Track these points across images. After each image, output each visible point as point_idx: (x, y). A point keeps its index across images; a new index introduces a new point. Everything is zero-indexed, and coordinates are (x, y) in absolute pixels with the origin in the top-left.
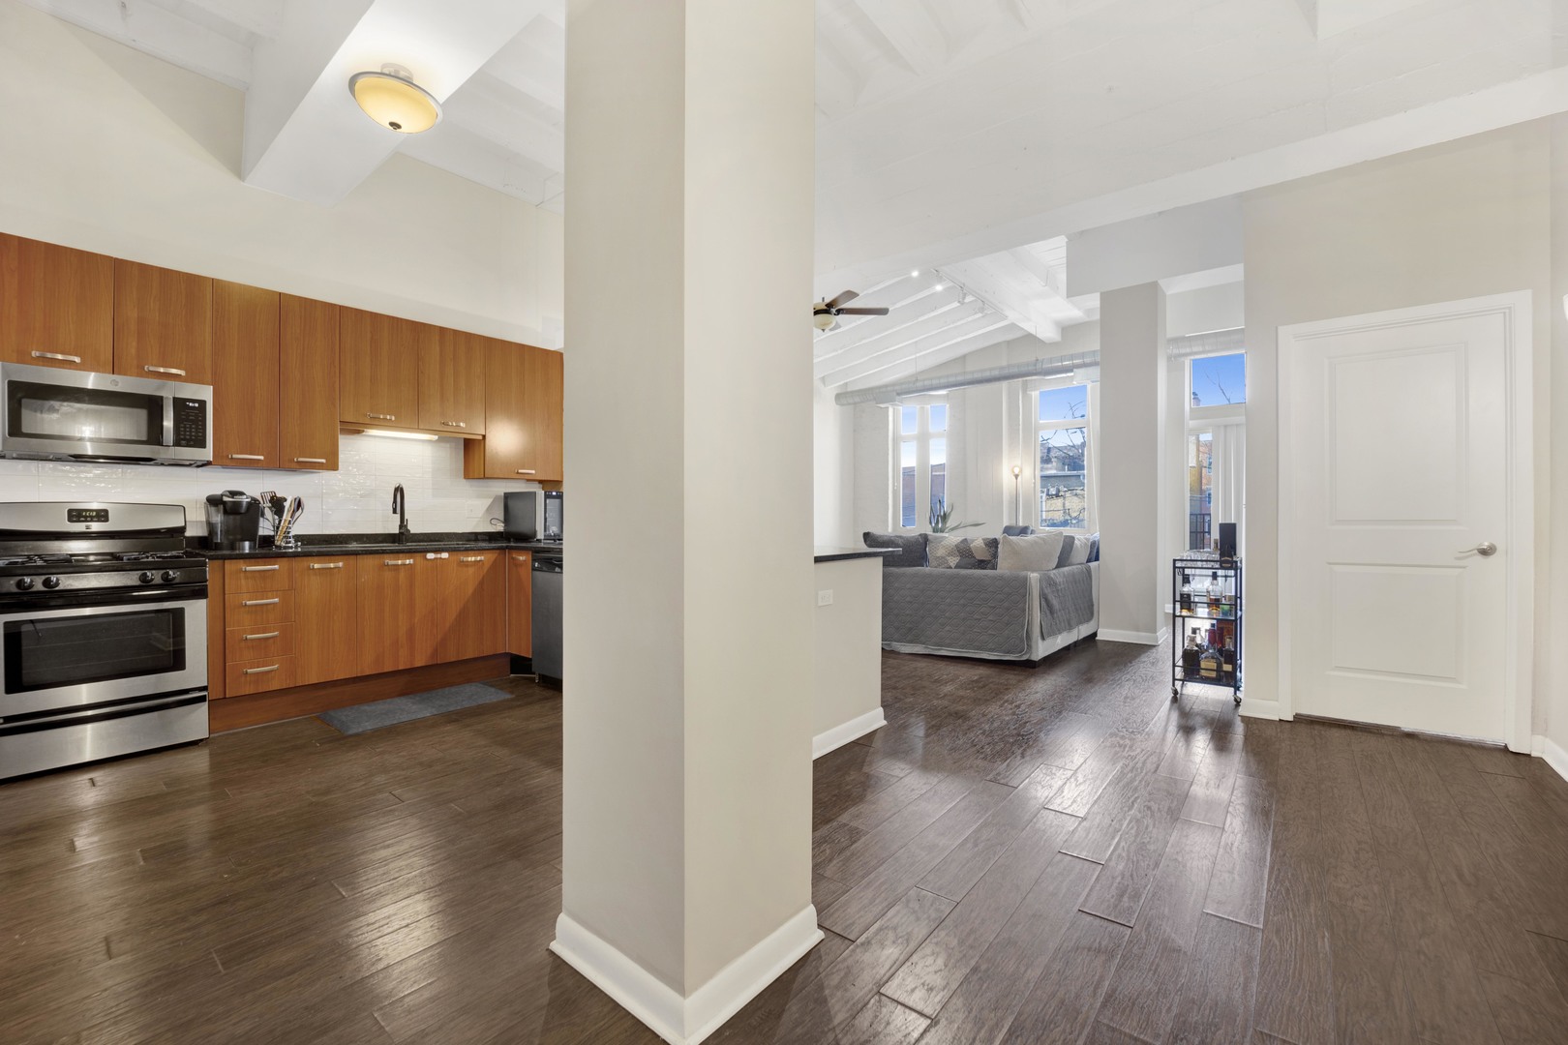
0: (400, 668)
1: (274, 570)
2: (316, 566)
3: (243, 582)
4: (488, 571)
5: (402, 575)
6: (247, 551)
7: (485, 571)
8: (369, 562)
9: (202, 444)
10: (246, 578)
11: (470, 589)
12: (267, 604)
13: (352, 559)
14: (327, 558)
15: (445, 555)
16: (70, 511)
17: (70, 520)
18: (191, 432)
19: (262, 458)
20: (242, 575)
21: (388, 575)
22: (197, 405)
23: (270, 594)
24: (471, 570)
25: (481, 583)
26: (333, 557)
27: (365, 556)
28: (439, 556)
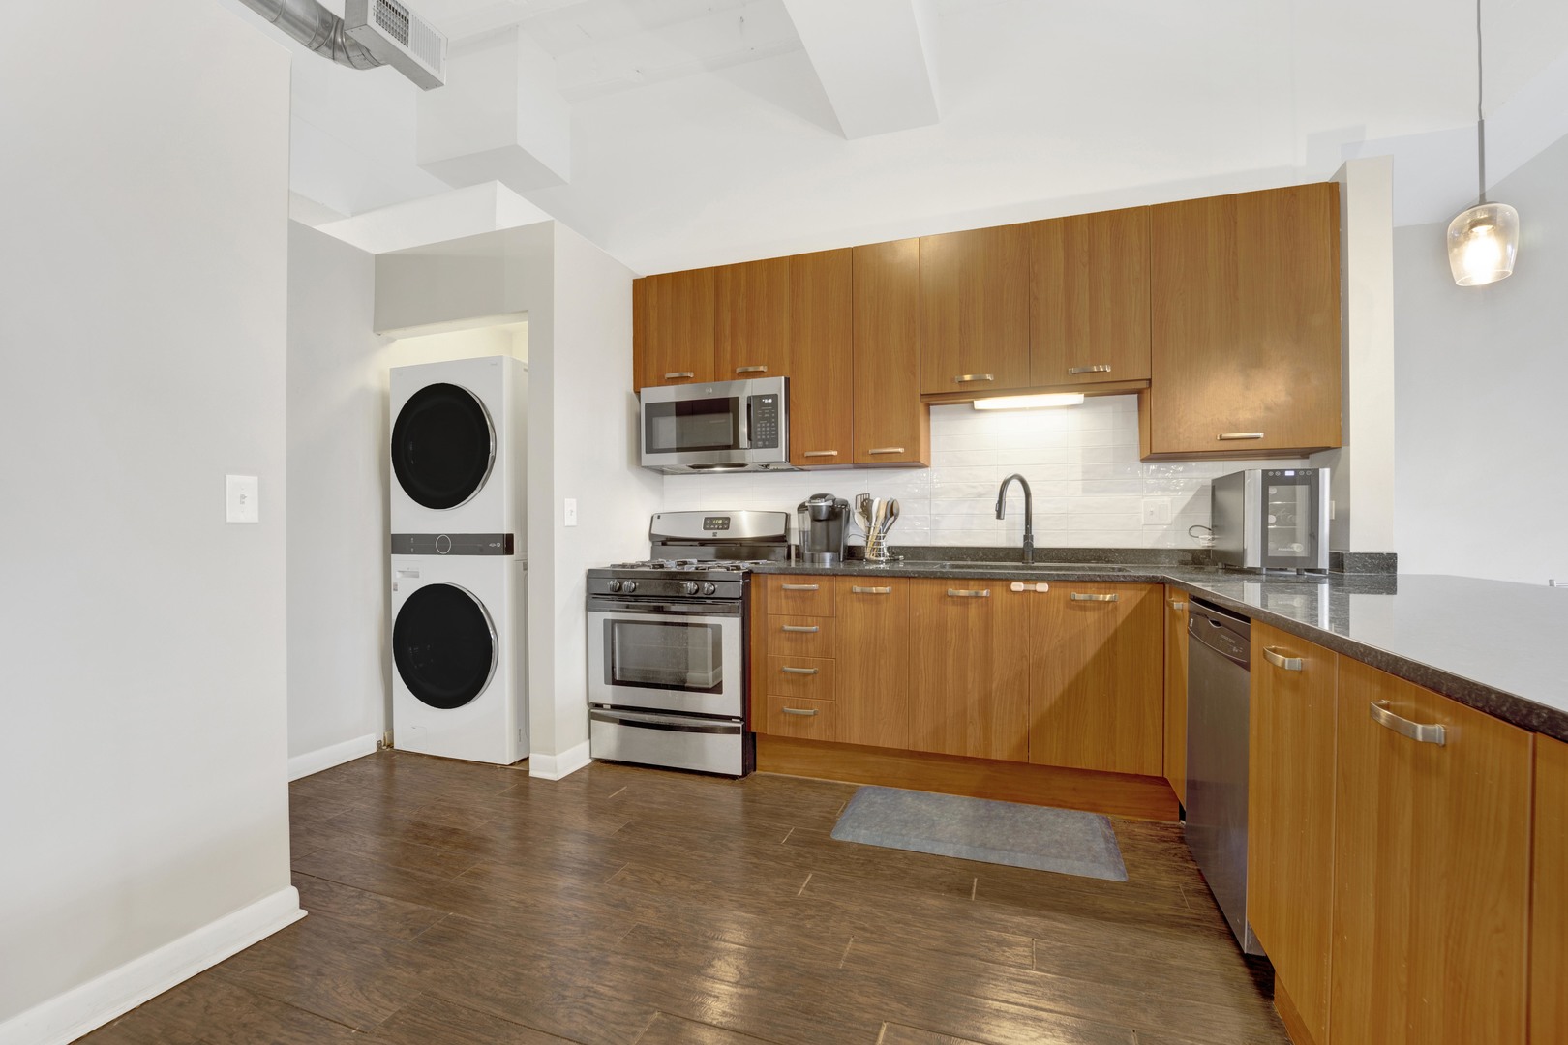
0: (968, 755)
1: (813, 590)
2: (858, 589)
3: (784, 601)
4: (1123, 622)
5: (973, 611)
6: (828, 565)
7: (1120, 620)
8: (927, 590)
9: (774, 444)
10: (787, 597)
11: (1090, 650)
12: (807, 632)
13: (903, 586)
14: (872, 580)
15: (1043, 587)
16: (706, 519)
17: (705, 529)
18: (766, 431)
19: (835, 453)
20: (783, 593)
21: (952, 611)
22: (770, 400)
23: (810, 619)
24: (1091, 617)
25: (1112, 641)
26: (879, 579)
27: (921, 581)
28: (1031, 587)
